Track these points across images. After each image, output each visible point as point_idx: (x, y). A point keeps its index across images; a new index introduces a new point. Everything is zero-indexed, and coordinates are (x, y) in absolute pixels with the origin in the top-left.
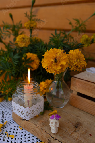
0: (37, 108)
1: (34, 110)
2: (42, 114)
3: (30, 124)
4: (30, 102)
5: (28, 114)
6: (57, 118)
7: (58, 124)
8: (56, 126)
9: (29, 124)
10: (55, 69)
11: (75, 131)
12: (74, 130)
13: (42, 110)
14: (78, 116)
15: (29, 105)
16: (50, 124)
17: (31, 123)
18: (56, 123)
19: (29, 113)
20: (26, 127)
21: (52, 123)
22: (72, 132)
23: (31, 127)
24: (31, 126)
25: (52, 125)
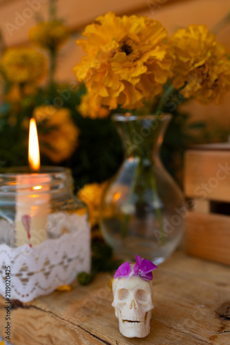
0: (65, 257)
1: (53, 262)
2: (83, 280)
3: (36, 318)
4: (32, 225)
5: (25, 276)
6: (142, 273)
7: (148, 297)
8: (140, 305)
9: (32, 321)
10: (124, 77)
11: (223, 328)
12: (220, 326)
13: (85, 266)
14: (224, 285)
15: (29, 236)
16: (116, 302)
17: (38, 313)
18: (139, 293)
19: (31, 270)
20: (22, 338)
21: (124, 293)
22: (212, 333)
23: (40, 333)
24: (38, 325)
25: (121, 305)
